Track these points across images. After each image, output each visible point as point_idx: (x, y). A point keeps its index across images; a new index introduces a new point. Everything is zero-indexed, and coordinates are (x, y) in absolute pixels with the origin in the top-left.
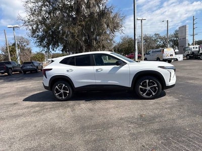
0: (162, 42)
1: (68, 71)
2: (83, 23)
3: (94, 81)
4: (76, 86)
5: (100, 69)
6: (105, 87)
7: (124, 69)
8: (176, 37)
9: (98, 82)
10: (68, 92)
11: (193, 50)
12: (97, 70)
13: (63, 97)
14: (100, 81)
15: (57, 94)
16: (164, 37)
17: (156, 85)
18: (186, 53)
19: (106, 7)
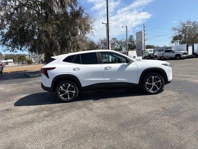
0: (119, 46)
1: (74, 69)
2: (58, 22)
3: (103, 79)
4: (83, 85)
5: (109, 67)
6: (113, 85)
7: (131, 66)
8: (131, 42)
9: (107, 80)
10: (74, 92)
11: (149, 53)
12: (106, 68)
13: (69, 98)
14: (108, 79)
15: (61, 95)
16: (121, 42)
17: (160, 81)
18: (144, 55)
19: (80, 7)
